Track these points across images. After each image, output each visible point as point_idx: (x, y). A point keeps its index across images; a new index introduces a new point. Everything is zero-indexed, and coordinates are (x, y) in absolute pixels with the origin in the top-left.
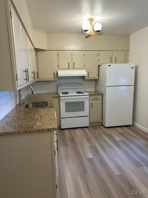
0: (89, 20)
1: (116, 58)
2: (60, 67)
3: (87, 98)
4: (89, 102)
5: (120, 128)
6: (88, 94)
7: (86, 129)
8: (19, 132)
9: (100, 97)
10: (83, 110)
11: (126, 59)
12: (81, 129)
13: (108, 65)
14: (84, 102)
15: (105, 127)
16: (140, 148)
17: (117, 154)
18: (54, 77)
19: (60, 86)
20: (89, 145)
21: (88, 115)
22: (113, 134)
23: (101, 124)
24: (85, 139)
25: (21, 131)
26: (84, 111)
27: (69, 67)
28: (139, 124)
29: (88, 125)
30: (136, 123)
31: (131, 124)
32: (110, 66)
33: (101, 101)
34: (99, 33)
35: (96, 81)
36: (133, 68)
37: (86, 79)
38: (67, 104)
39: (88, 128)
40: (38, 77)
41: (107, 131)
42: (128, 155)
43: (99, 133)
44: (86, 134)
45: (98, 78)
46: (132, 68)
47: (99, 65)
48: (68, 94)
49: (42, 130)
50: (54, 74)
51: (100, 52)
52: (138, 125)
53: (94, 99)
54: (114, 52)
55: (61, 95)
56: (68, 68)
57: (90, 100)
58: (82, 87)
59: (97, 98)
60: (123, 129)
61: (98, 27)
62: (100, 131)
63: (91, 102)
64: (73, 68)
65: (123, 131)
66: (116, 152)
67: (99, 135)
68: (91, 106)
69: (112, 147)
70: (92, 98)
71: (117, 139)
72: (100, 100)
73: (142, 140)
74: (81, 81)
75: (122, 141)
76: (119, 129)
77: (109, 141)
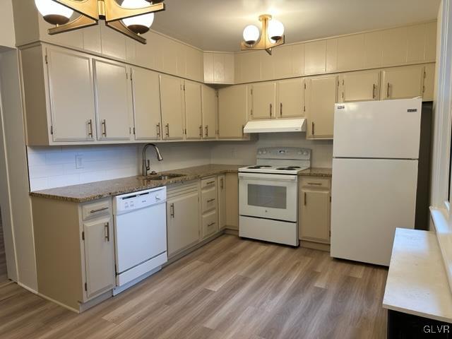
1: (389, 86)
2: (256, 115)
3: (292, 181)
6: (295, 172)
9: (325, 183)
10: (283, 205)
11: (424, 87)
14: (285, 188)
18: (243, 135)
21: (295, 221)
22: (327, 274)
26: (285, 208)
33: (328, 193)
36: (415, 110)
37: (307, 138)
40: (207, 134)
46: (409, 111)
50: (243, 128)
51: (345, 75)
53: (311, 186)
55: (242, 168)
56: (270, 115)
57: (301, 187)
59: (319, 184)
61: (277, 29)
62: (308, 261)
63: (304, 191)
64: (280, 114)
68: (304, 199)
70: (306, 181)
72: (326, 189)
76: (362, 271)
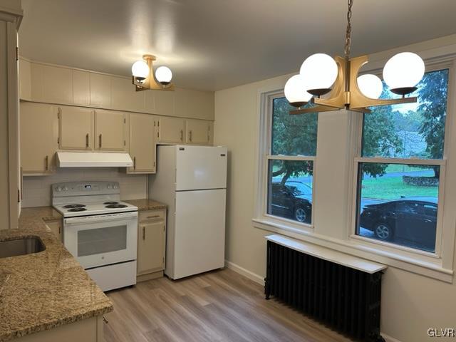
0: (145, 58)
1: (190, 133)
2: (64, 144)
3: (134, 218)
4: (138, 226)
5: (202, 277)
6: (136, 208)
7: (129, 292)
8: (17, 333)
9: (162, 214)
10: (123, 246)
11: (208, 137)
12: (117, 293)
13: (178, 147)
14: (126, 226)
15: (172, 280)
16: (248, 315)
17: (210, 337)
18: (47, 168)
19: (60, 190)
20: (145, 330)
21: (135, 258)
22: (191, 293)
23: (162, 275)
24: (132, 317)
25: (22, 329)
26: (125, 248)
27: (87, 145)
28: (237, 264)
29: (134, 282)
30: (230, 263)
31: (222, 266)
32: (183, 149)
33: (162, 223)
34: (167, 86)
35: (151, 178)
36: (224, 155)
37: (128, 173)
38: (82, 234)
39: (134, 289)
41: (178, 288)
42: (228, 333)
43: (161, 296)
44: (132, 304)
45: (155, 172)
46: (222, 155)
47: (157, 145)
48: (84, 210)
49: (77, 317)
50: (47, 159)
51: (160, 117)
52: (235, 266)
53: (150, 220)
54: (187, 122)
55: (67, 213)
56: (85, 146)
57: (139, 223)
58: (118, 191)
59: (156, 217)
60: (208, 278)
61: (165, 75)
62: (163, 291)
63: (142, 226)
64: (98, 146)
65: (209, 283)
66: (205, 334)
67: (164, 301)
68: (143, 234)
69: (196, 324)
70: (145, 215)
71: (203, 302)
72: (162, 220)
73: (247, 297)
74: (114, 177)
75: (212, 306)
76: (202, 281)
77: (186, 311)
